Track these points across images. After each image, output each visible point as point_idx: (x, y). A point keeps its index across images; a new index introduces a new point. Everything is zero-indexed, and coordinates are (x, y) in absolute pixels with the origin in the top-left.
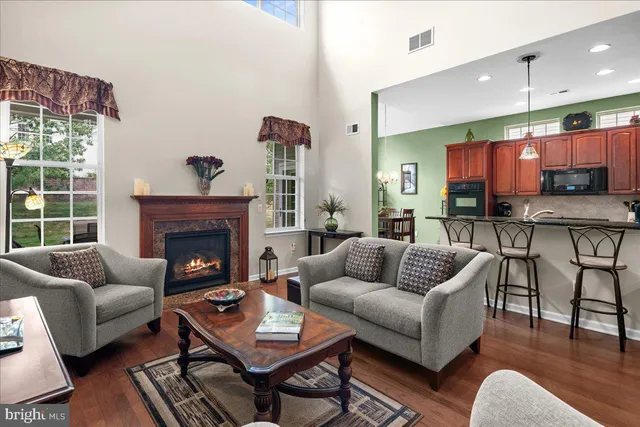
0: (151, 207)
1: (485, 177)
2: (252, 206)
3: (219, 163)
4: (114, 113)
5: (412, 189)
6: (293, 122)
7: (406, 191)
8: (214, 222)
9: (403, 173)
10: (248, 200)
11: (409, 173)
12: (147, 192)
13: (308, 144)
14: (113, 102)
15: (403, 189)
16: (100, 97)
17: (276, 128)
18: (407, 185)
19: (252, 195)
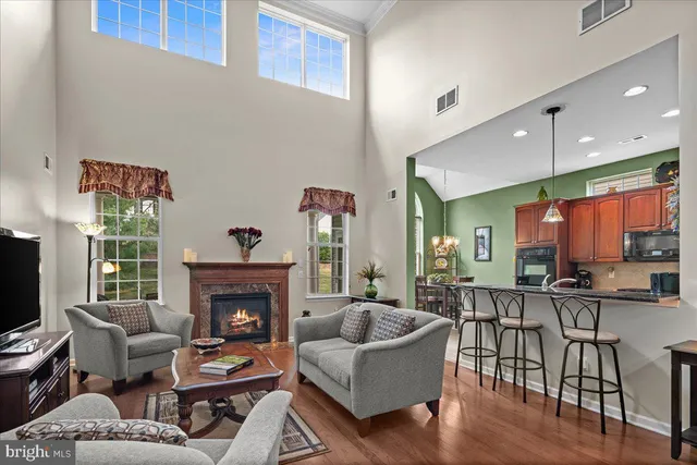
0: (198, 272)
1: (555, 241)
2: (292, 272)
3: (258, 234)
4: (169, 196)
5: (486, 256)
6: (336, 191)
7: (480, 257)
8: (255, 286)
9: (477, 237)
10: (287, 267)
11: (483, 237)
12: (194, 260)
13: (353, 213)
14: (168, 186)
15: (476, 255)
16: (157, 184)
17: (316, 199)
18: (481, 251)
19: (290, 261)
